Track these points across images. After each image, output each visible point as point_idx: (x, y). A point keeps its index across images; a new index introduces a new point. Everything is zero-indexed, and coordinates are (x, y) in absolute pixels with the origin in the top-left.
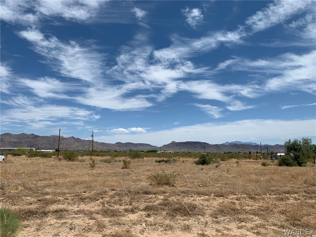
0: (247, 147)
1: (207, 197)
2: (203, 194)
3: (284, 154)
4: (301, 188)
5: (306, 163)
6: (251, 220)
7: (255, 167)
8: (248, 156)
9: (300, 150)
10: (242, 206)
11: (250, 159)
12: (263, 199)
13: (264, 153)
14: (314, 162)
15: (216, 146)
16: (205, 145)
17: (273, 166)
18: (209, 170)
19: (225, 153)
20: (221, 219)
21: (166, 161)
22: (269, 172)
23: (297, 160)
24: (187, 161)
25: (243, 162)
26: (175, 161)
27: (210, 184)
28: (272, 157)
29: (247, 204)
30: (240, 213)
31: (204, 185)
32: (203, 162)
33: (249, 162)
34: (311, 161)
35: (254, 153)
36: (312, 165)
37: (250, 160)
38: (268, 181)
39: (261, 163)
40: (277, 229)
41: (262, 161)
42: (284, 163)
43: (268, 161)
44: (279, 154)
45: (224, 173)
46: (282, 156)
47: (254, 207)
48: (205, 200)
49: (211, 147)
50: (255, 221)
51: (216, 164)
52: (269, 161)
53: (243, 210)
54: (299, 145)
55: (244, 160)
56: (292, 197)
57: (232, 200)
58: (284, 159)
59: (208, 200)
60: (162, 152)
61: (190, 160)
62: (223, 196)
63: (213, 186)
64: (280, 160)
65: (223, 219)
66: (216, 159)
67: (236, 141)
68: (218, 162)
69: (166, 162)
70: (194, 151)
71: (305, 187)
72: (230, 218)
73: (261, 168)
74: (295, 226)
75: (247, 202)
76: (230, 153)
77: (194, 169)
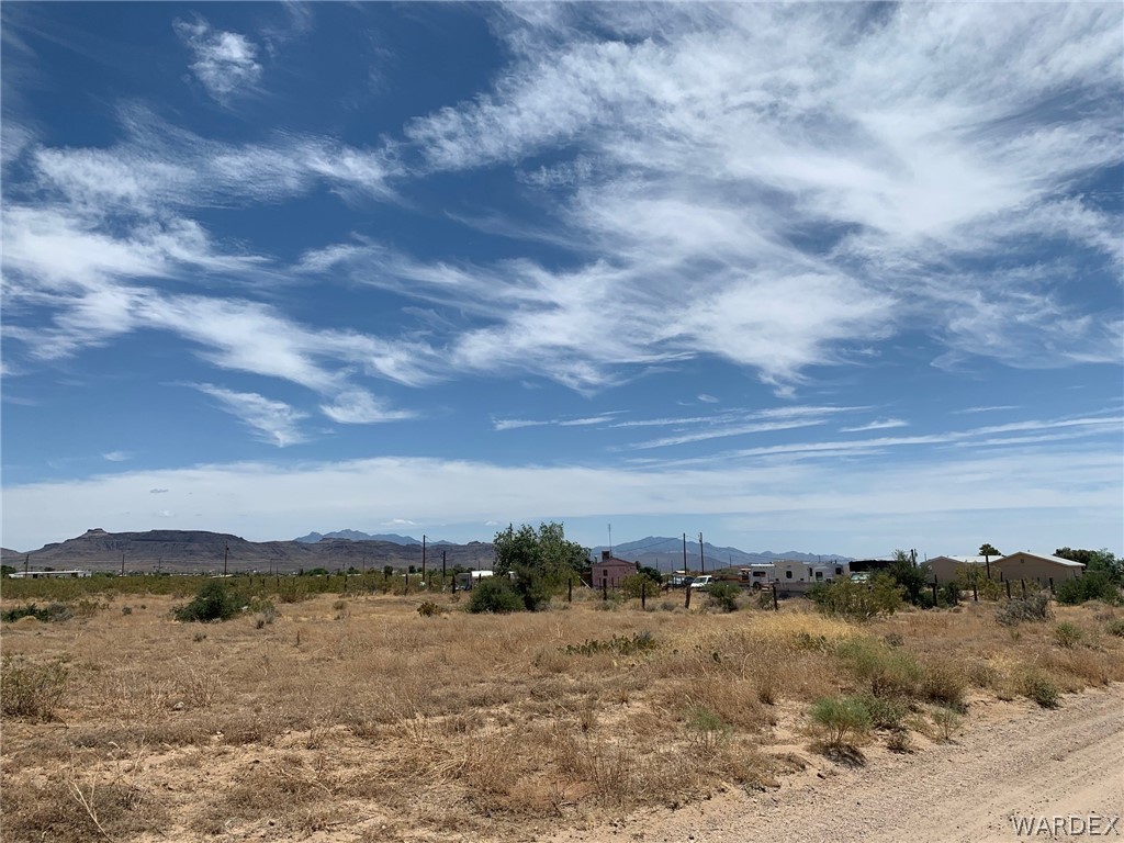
0: (381, 553)
1: (190, 749)
2: (175, 741)
3: (490, 573)
4: (522, 683)
5: (548, 599)
6: (350, 818)
7: (398, 618)
8: (381, 581)
9: (535, 558)
10: (326, 767)
11: (385, 592)
12: (403, 734)
13: (432, 569)
14: (570, 594)
15: (274, 547)
16: (230, 544)
17: (455, 615)
18: (226, 641)
19: (301, 574)
20: (236, 831)
21: (46, 611)
22: (439, 635)
23: (524, 591)
24: (144, 607)
25: (359, 603)
26: (89, 610)
27: (221, 693)
28: (454, 584)
29: (346, 757)
30: (312, 797)
31: (194, 701)
32: (212, 609)
33: (381, 603)
34: (560, 593)
35: (401, 571)
36: (563, 604)
37: (383, 597)
38: (431, 667)
39: (419, 605)
40: (433, 835)
41: (422, 597)
42: (488, 602)
43: (442, 599)
44: (475, 574)
45: (283, 648)
46: (484, 578)
47: (370, 764)
48: (181, 764)
49: (252, 551)
50: (363, 819)
51: (260, 616)
52: (445, 597)
53: (328, 784)
54: (534, 545)
55: (363, 598)
56: (493, 715)
57: (290, 752)
58: (490, 590)
59: (193, 763)
60: (35, 576)
61: (161, 602)
62: (257, 739)
63: (231, 700)
64: (477, 592)
65: (242, 831)
66: (263, 597)
67: (346, 531)
68: (269, 605)
69: (43, 616)
70: (180, 568)
71: (534, 677)
72: (272, 824)
73: (415, 622)
74: (489, 816)
75: (344, 749)
76: (318, 571)
77: (167, 640)
